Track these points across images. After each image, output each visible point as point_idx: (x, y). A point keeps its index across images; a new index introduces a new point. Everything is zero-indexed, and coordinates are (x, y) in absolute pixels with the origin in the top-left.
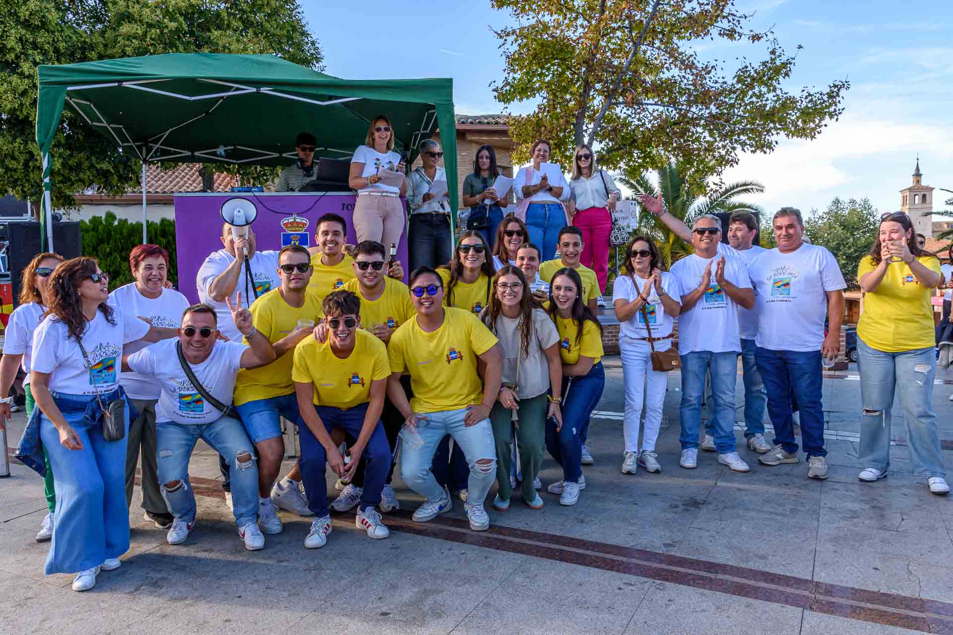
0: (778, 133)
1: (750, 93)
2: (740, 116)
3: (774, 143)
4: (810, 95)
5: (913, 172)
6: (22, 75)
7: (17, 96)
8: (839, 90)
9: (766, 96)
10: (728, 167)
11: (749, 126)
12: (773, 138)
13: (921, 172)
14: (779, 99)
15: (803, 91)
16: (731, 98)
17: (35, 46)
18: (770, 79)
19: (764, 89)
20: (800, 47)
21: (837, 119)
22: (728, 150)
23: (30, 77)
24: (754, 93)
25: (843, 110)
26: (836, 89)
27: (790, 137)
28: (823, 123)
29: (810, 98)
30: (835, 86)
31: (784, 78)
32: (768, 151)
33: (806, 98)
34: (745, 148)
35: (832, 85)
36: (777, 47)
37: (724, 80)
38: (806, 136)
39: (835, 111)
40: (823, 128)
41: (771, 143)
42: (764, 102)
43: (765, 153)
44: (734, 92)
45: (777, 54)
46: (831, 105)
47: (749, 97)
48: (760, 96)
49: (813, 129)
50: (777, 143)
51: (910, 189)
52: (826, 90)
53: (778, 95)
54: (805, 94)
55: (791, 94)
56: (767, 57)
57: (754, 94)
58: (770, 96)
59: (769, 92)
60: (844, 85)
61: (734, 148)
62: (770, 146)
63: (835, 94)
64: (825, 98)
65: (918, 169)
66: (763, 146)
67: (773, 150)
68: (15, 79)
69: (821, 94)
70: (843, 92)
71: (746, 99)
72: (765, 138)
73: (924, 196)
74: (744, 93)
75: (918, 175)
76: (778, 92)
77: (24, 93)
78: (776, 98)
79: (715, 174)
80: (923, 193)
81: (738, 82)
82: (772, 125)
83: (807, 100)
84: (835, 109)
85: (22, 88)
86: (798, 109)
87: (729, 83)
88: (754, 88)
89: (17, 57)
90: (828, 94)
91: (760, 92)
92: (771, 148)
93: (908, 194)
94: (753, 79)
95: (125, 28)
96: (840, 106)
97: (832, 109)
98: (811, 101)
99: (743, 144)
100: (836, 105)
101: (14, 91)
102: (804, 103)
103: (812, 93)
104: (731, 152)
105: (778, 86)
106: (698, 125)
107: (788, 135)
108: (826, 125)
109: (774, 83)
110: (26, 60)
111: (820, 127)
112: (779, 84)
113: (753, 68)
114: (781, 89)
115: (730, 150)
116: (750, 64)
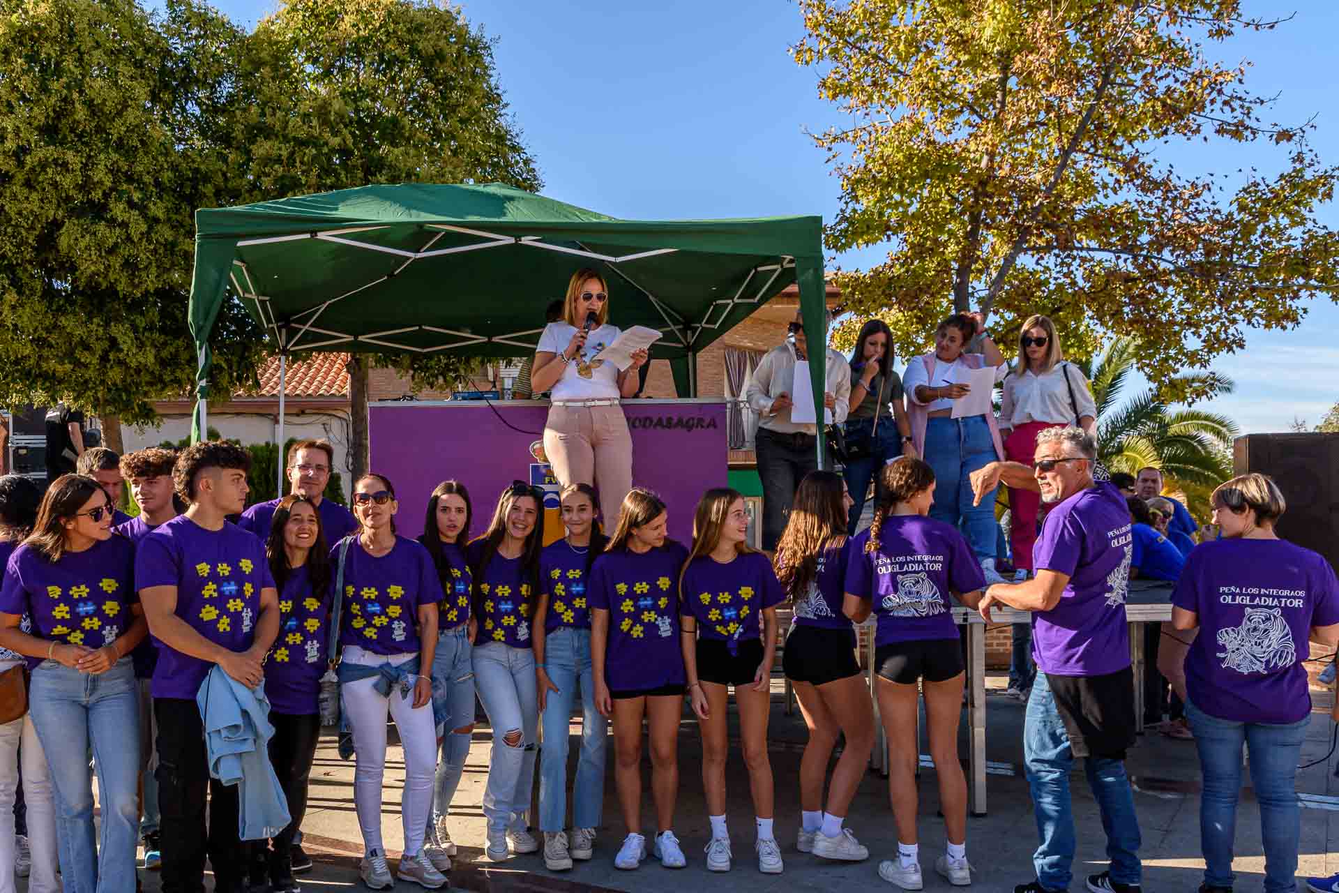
0: (1312, 295)
1: (1261, 227)
2: (1241, 266)
3: (1301, 312)
6: (112, 222)
7: (103, 254)
9: (1288, 232)
10: (1223, 353)
11: (1257, 283)
12: (1299, 303)
14: (1311, 237)
16: (1226, 238)
17: (130, 179)
18: (1295, 203)
19: (1285, 221)
22: (1223, 324)
23: (124, 225)
24: (1268, 227)
31: (1320, 201)
34: (1253, 321)
36: (1305, 150)
37: (1215, 207)
41: (1296, 312)
42: (1284, 243)
43: (1284, 329)
44: (1231, 227)
45: (1307, 162)
47: (1259, 233)
48: (1279, 231)
53: (1309, 231)
56: (1288, 168)
57: (1267, 230)
58: (1297, 232)
59: (1294, 224)
61: (1234, 322)
62: (1291, 317)
66: (1280, 318)
67: (1298, 323)
68: (101, 227)
71: (1253, 238)
74: (1248, 230)
76: (1310, 225)
77: (112, 251)
78: (1305, 236)
79: (1198, 365)
81: (1242, 208)
82: (1301, 281)
85: (111, 242)
87: (1225, 211)
88: (1267, 219)
89: (106, 195)
91: (1277, 225)
92: (1295, 321)
94: (1267, 203)
95: (262, 148)
99: (1249, 316)
101: (99, 247)
104: (1229, 328)
105: (1308, 215)
106: (1167, 284)
109: (1304, 211)
110: (119, 199)
112: (1311, 211)
113: (1268, 186)
114: (1314, 221)
115: (1227, 324)
116: (1263, 179)
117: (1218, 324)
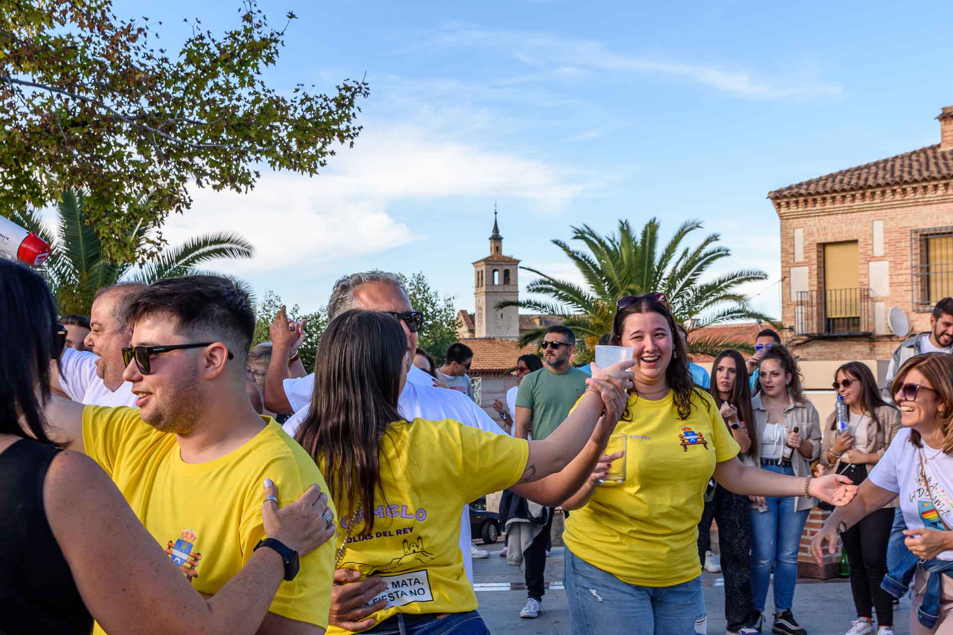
0: (257, 159)
1: (210, 83)
2: (193, 122)
3: (253, 175)
4: (307, 99)
5: (491, 234)
8: (353, 95)
9: (237, 92)
10: (172, 212)
11: (209, 141)
12: (250, 166)
13: (501, 234)
14: (258, 100)
15: (297, 90)
16: (176, 89)
18: (242, 63)
19: (234, 80)
20: (292, 16)
21: (352, 144)
22: (172, 181)
24: (216, 84)
25: (360, 129)
26: (348, 94)
27: (277, 168)
28: (329, 148)
29: (308, 103)
30: (347, 89)
31: (266, 64)
32: (243, 187)
33: (302, 102)
34: (203, 181)
35: (342, 86)
36: (255, 10)
37: (164, 55)
38: (302, 168)
39: (348, 130)
40: (328, 157)
41: (249, 174)
42: (234, 102)
43: (239, 190)
44: (183, 80)
45: (255, 21)
46: (341, 119)
47: (207, 90)
48: (227, 91)
49: (313, 158)
50: (258, 175)
51: (487, 261)
52: (334, 94)
53: (256, 93)
54: (300, 96)
55: (279, 93)
56: (237, 26)
58: (245, 92)
59: (242, 84)
60: (360, 88)
61: (183, 179)
62: (244, 180)
63: (347, 102)
64: (333, 106)
65: (496, 229)
66: (234, 179)
67: (252, 187)
69: (325, 100)
70: (359, 100)
72: (238, 165)
73: (507, 273)
74: (200, 82)
75: (496, 238)
76: (258, 87)
78: (253, 97)
79: (151, 224)
80: (506, 268)
81: (189, 61)
82: (247, 144)
83: (304, 107)
84: (348, 127)
86: (288, 120)
87: (174, 62)
88: (215, 75)
90: (335, 100)
91: (227, 82)
92: (247, 183)
93: (483, 268)
94: (215, 61)
96: (355, 123)
97: (343, 127)
98: (310, 109)
99: (200, 173)
100: (349, 121)
102: (299, 110)
103: (311, 96)
104: (178, 185)
105: (256, 77)
106: (118, 131)
107: (273, 164)
108: (333, 153)
109: (251, 72)
111: (324, 154)
112: (259, 73)
113: (213, 41)
114: (262, 83)
115: (176, 181)
116: (209, 32)
117: (168, 181)
